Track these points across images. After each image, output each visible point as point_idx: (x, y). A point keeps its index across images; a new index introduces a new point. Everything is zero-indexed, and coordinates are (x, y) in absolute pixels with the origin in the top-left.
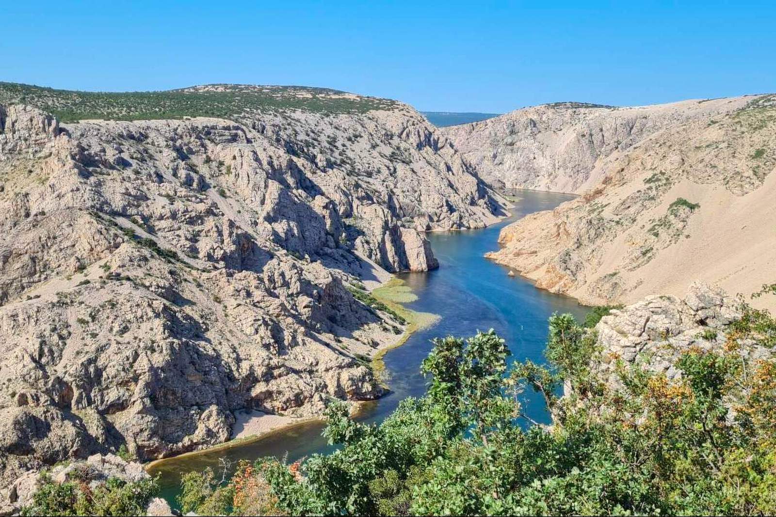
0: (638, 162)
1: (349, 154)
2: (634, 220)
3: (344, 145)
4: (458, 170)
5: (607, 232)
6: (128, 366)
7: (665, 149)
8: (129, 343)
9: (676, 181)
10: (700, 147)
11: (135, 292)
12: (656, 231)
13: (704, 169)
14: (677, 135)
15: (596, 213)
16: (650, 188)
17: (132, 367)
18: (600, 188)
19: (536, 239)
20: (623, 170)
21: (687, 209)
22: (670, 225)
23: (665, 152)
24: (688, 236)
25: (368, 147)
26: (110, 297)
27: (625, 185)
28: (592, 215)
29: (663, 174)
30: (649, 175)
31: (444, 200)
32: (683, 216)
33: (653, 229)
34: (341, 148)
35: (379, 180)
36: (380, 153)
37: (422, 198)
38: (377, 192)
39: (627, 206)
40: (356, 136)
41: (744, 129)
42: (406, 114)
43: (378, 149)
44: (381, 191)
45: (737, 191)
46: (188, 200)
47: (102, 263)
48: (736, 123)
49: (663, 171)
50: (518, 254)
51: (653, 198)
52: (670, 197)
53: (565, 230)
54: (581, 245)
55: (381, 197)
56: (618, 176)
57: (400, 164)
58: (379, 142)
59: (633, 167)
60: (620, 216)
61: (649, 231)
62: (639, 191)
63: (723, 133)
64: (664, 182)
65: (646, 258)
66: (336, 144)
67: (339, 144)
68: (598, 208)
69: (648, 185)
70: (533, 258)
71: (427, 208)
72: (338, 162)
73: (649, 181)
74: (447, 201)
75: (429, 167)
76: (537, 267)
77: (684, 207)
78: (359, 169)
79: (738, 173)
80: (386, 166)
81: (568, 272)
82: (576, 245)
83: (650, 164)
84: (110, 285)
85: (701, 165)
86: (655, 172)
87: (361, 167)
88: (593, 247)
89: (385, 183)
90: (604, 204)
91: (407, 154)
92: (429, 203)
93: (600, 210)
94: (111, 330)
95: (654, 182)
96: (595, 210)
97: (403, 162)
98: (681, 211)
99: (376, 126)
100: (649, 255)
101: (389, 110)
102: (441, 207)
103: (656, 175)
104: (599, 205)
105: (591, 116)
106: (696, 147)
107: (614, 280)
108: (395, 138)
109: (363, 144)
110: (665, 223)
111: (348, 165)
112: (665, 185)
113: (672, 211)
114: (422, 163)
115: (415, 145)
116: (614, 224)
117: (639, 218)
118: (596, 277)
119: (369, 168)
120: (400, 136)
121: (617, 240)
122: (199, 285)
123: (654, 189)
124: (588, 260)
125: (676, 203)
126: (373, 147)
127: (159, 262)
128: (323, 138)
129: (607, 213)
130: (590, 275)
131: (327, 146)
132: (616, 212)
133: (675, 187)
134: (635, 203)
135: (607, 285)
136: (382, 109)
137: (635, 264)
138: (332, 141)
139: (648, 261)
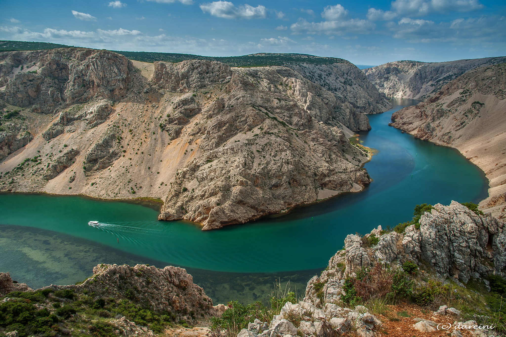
0: (455, 86)
1: (328, 82)
2: (456, 110)
3: (325, 78)
5: (445, 115)
6: (279, 170)
8: (278, 160)
9: (474, 93)
10: (484, 79)
11: (277, 139)
12: (466, 114)
13: (486, 88)
14: (472, 74)
15: (439, 107)
16: (463, 96)
17: (281, 170)
19: (412, 117)
20: (448, 89)
21: (479, 105)
22: (472, 112)
23: (467, 81)
24: (480, 117)
25: (335, 78)
26: (268, 141)
27: (451, 95)
28: (438, 108)
29: (468, 90)
30: (461, 91)
32: (478, 108)
34: (324, 79)
35: (340, 93)
36: (340, 81)
37: (358, 100)
39: (454, 103)
40: (329, 74)
41: (503, 71)
42: (349, 65)
45: (500, 97)
46: (286, 100)
47: (259, 127)
48: (499, 69)
50: (403, 124)
51: (464, 101)
52: (471, 100)
53: (425, 114)
54: (434, 120)
56: (446, 91)
57: (348, 86)
58: (339, 77)
59: (453, 87)
60: (450, 108)
61: (464, 114)
62: (458, 98)
63: (494, 73)
64: (469, 94)
65: (462, 126)
67: (323, 77)
68: (440, 105)
69: (462, 95)
70: (410, 126)
71: (360, 104)
72: (323, 85)
73: (461, 94)
74: (368, 101)
75: (360, 87)
76: (414, 129)
77: (478, 104)
79: (501, 90)
80: (342, 86)
81: (429, 131)
83: (461, 86)
84: (267, 136)
85: (484, 87)
86: (464, 89)
87: (332, 87)
88: (439, 121)
89: (343, 94)
90: (443, 103)
91: (350, 81)
92: (361, 102)
93: (441, 105)
94: (271, 155)
95: (464, 94)
96: (438, 106)
97: (349, 85)
98: (477, 106)
99: (337, 70)
100: (464, 124)
101: (342, 63)
102: (366, 104)
103: (465, 91)
104: (440, 104)
106: (482, 79)
107: (449, 135)
108: (345, 75)
109: (333, 77)
110: (470, 111)
112: (469, 95)
113: (473, 106)
114: (357, 85)
115: (353, 77)
116: (448, 111)
118: (441, 134)
119: (336, 87)
121: (450, 118)
122: (297, 136)
123: (465, 97)
124: (437, 127)
125: (475, 103)
126: (337, 79)
127: (281, 127)
128: (316, 75)
129: (444, 107)
130: (438, 133)
131: (318, 78)
132: (448, 106)
133: (474, 96)
134: (457, 103)
135: (446, 137)
136: (339, 62)
137: (458, 128)
138: (320, 76)
139: (463, 127)
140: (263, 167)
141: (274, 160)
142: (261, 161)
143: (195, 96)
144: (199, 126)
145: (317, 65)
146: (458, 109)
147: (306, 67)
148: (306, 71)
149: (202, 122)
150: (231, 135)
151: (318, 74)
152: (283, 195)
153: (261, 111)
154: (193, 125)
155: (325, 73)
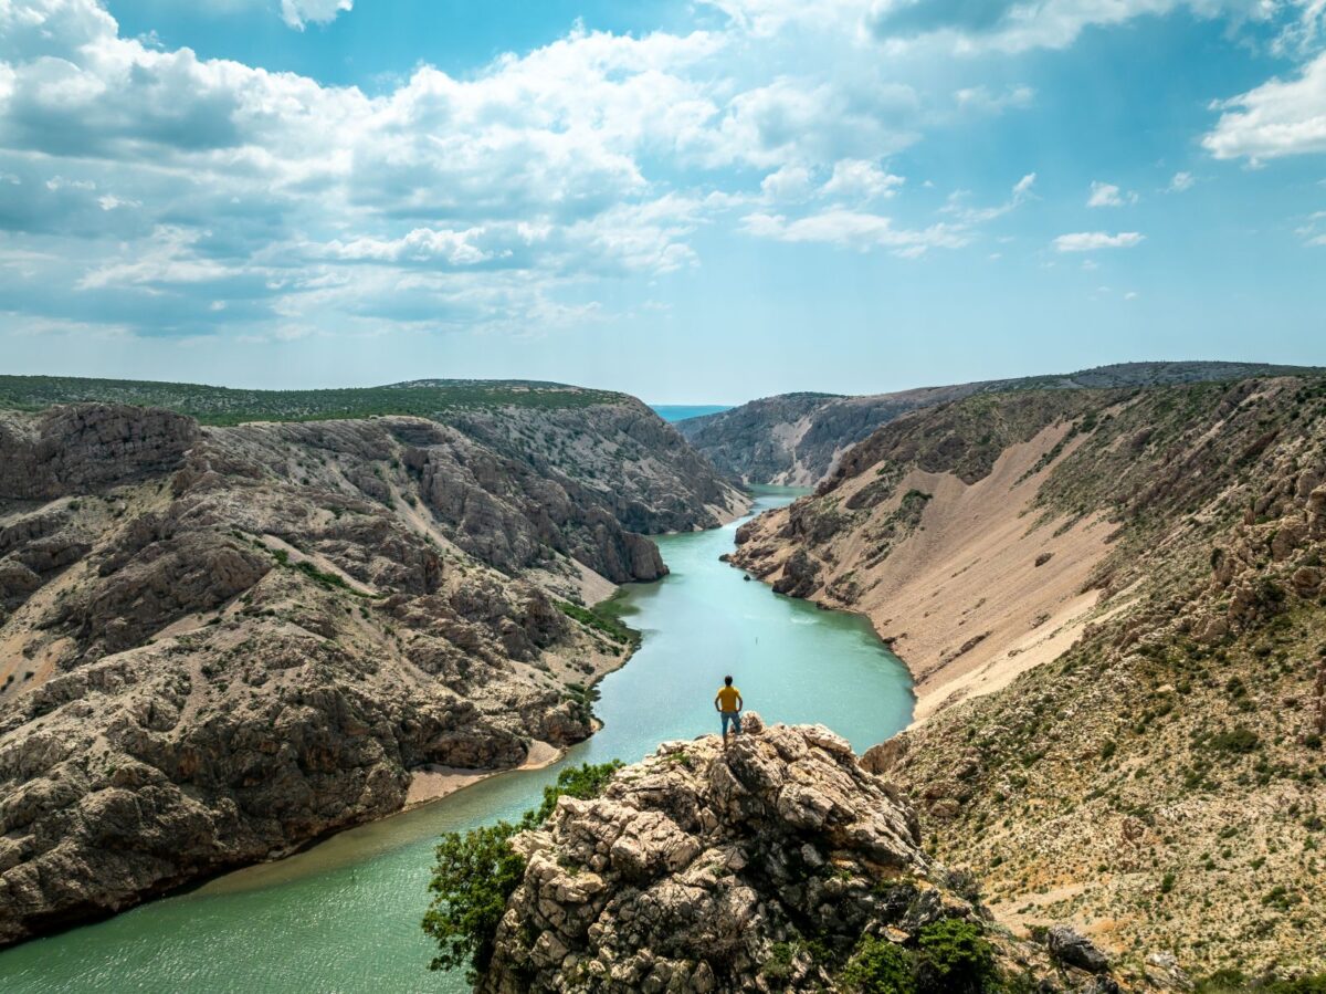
1: (571, 453)
2: (869, 514)
5: (843, 528)
6: (267, 724)
8: (268, 695)
9: (908, 471)
11: (279, 630)
12: (891, 524)
15: (830, 508)
16: (883, 480)
17: (272, 724)
20: (855, 461)
21: (921, 500)
22: (905, 518)
25: (591, 443)
27: (859, 477)
28: (827, 510)
29: (895, 464)
33: (888, 522)
34: (560, 446)
35: (603, 480)
39: (861, 498)
40: (577, 433)
41: (969, 416)
42: (633, 407)
43: (601, 445)
45: (967, 479)
46: (359, 512)
47: (243, 594)
48: (962, 410)
50: (752, 556)
51: (886, 490)
52: (902, 489)
53: (801, 527)
58: (602, 438)
60: (854, 510)
61: (885, 524)
62: (872, 483)
63: (950, 420)
64: (896, 472)
65: (882, 554)
66: (554, 442)
68: (832, 502)
69: (881, 477)
71: (657, 508)
72: (558, 461)
73: (882, 471)
75: (657, 464)
76: (774, 569)
78: (581, 469)
79: (967, 461)
80: (610, 464)
81: (806, 572)
82: (812, 543)
84: (247, 622)
85: (931, 454)
87: (583, 466)
88: (830, 543)
89: (611, 483)
90: (839, 497)
91: (633, 449)
93: (835, 503)
94: (246, 679)
95: (887, 472)
96: (829, 504)
98: (915, 502)
100: (886, 550)
101: (613, 402)
103: (888, 465)
104: (834, 499)
107: (852, 579)
108: (621, 432)
110: (900, 515)
111: (569, 465)
112: (897, 475)
113: (906, 503)
114: (651, 460)
115: (642, 440)
116: (849, 518)
118: (832, 578)
119: (592, 466)
120: (626, 431)
121: (853, 536)
122: (365, 616)
123: (887, 480)
124: (825, 559)
125: (909, 495)
126: (596, 444)
127: (315, 589)
128: (539, 436)
129: (841, 508)
130: (826, 576)
131: (545, 444)
132: (850, 505)
133: (907, 477)
134: (870, 496)
135: (845, 586)
136: (606, 402)
137: (872, 561)
138: (550, 438)
139: (885, 557)
140: (208, 720)
141: (254, 696)
142: (211, 701)
143: (73, 507)
144: (69, 601)
145: (545, 411)
146: (874, 510)
147: (512, 417)
148: (511, 426)
149: (82, 585)
150: (159, 622)
151: (545, 434)
152: (279, 804)
153: (262, 546)
154: (53, 597)
155: (566, 431)
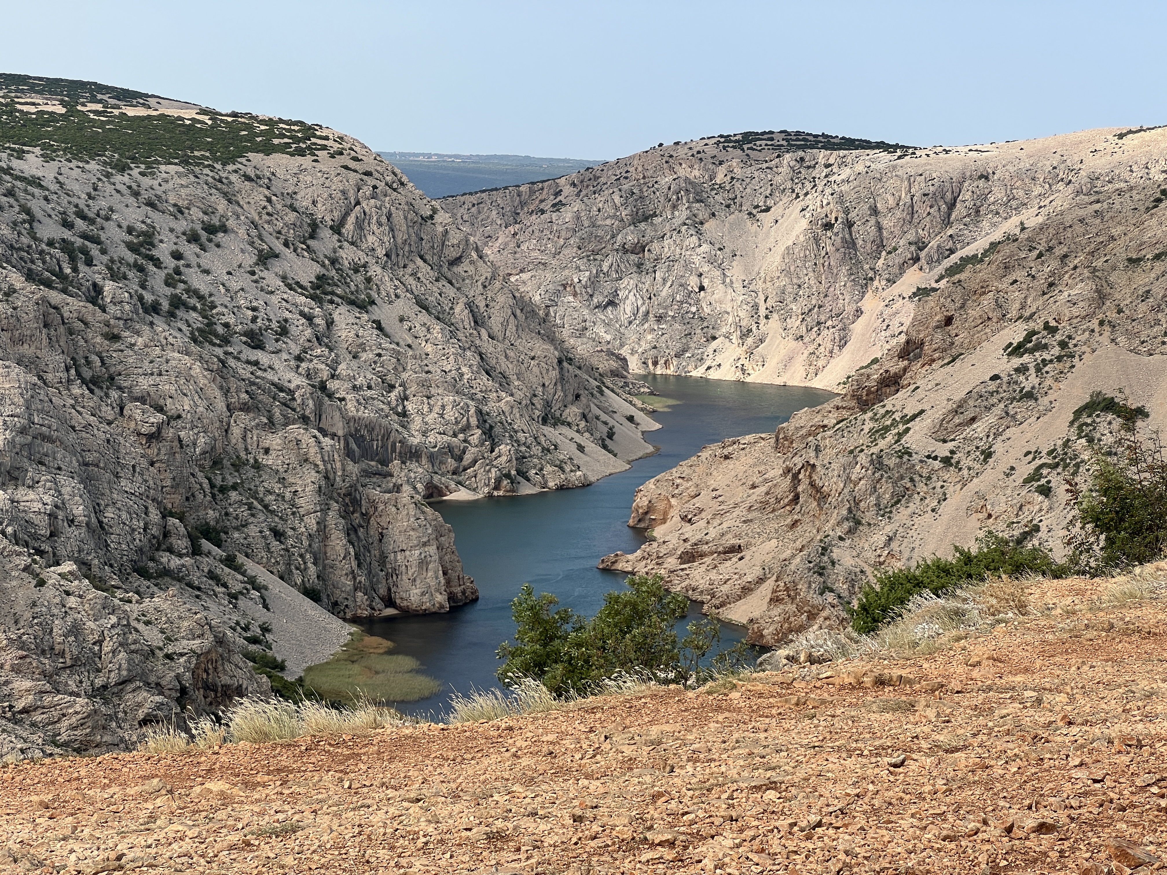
0: (987, 300)
1: (199, 282)
2: (988, 455)
4: (505, 325)
7: (1053, 264)
9: (1084, 348)
10: (1139, 260)
12: (1043, 481)
13: (1151, 317)
14: (1079, 229)
16: (1022, 370)
18: (893, 370)
22: (1077, 466)
23: (1053, 274)
25: (249, 259)
30: (1017, 334)
31: (472, 410)
32: (1109, 439)
33: (1036, 476)
35: (285, 356)
37: (410, 406)
38: (281, 390)
40: (211, 230)
42: (352, 164)
43: (278, 266)
44: (292, 386)
49: (1053, 324)
51: (1030, 395)
52: (1070, 393)
54: (858, 523)
55: (295, 404)
56: (939, 336)
57: (343, 309)
58: (278, 246)
59: (974, 312)
61: (1026, 481)
62: (995, 378)
66: (154, 252)
70: (728, 567)
71: (424, 434)
74: (479, 412)
75: (424, 317)
76: (747, 590)
77: (1110, 417)
78: (226, 325)
80: (302, 314)
82: (846, 525)
83: (1017, 305)
86: (1032, 325)
88: (889, 529)
89: (304, 365)
90: (910, 411)
91: (359, 278)
92: (430, 419)
93: (901, 428)
96: (887, 429)
97: (352, 303)
98: (1103, 428)
99: (269, 200)
101: (300, 152)
102: (463, 430)
103: (1034, 333)
104: (897, 416)
105: (846, 173)
106: (1130, 260)
108: (325, 233)
111: (194, 315)
113: (1080, 428)
115: (381, 252)
117: (998, 447)
119: (254, 320)
120: (337, 229)
121: (946, 508)
123: (1032, 371)
125: (1092, 406)
126: (262, 260)
128: (113, 234)
129: (918, 437)
131: (130, 257)
132: (939, 432)
133: (1083, 365)
134: (988, 409)
138: (143, 242)
151: (130, 230)
155: (182, 225)
